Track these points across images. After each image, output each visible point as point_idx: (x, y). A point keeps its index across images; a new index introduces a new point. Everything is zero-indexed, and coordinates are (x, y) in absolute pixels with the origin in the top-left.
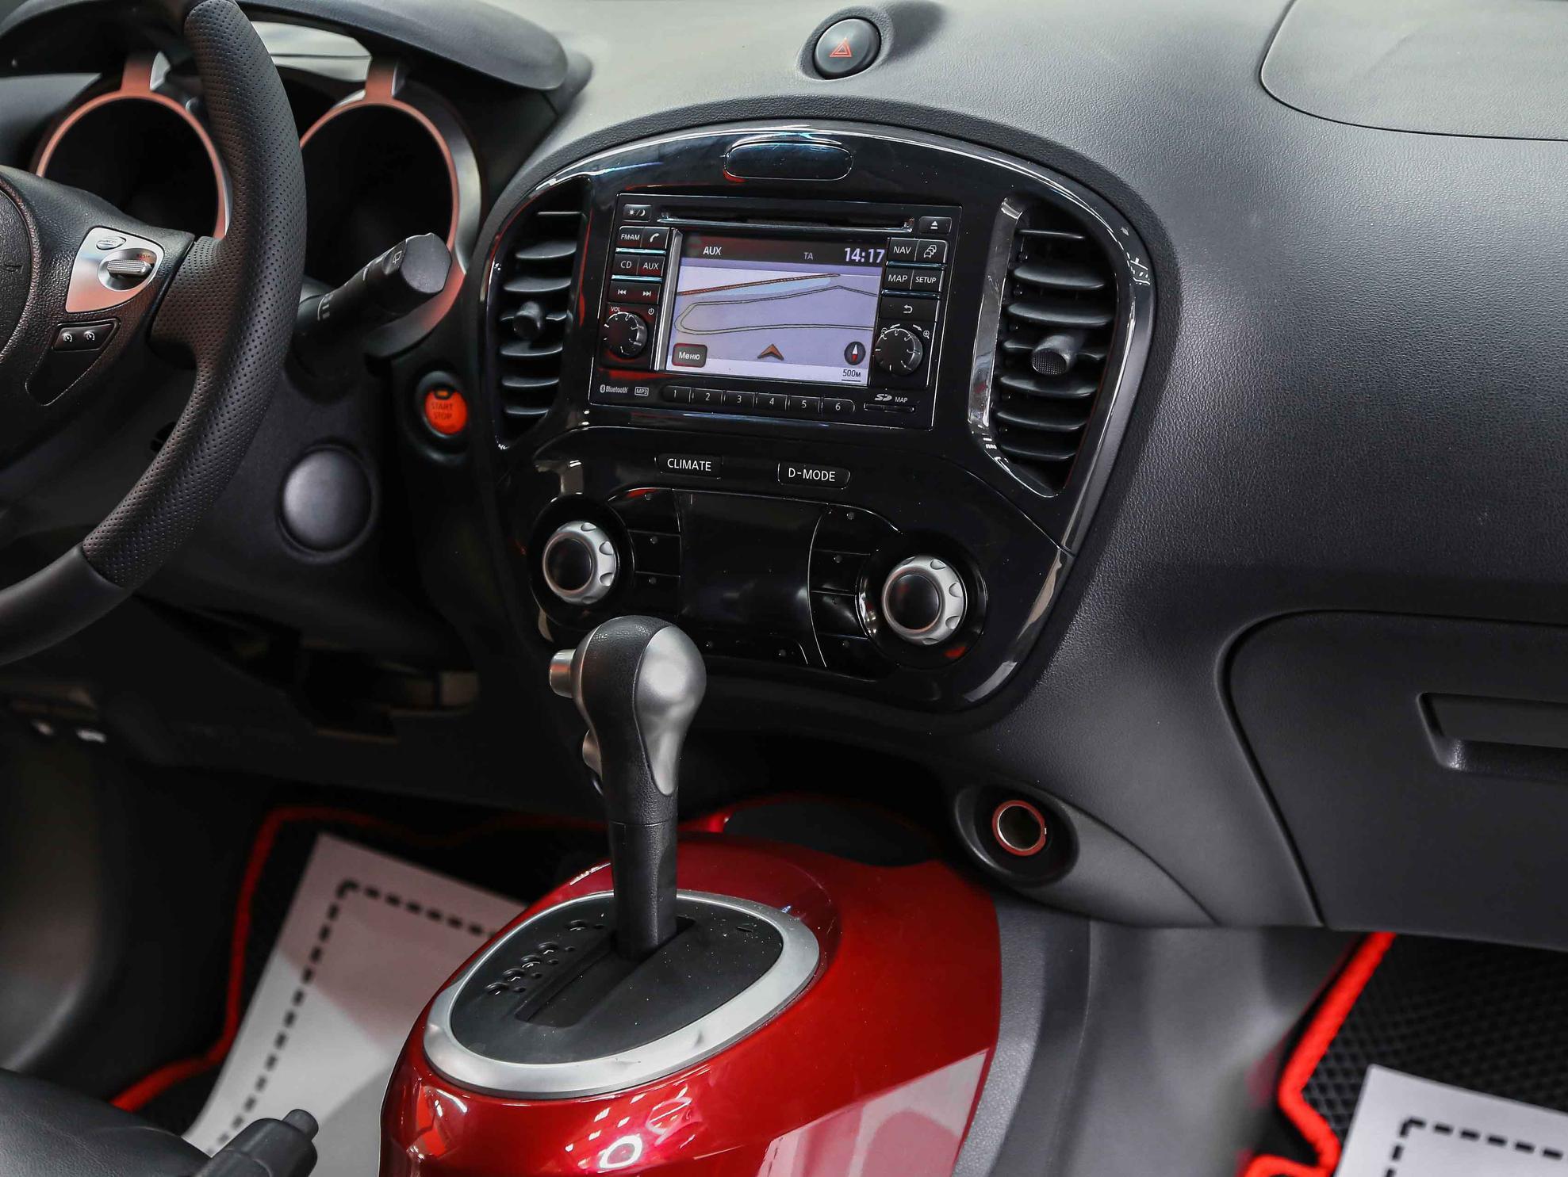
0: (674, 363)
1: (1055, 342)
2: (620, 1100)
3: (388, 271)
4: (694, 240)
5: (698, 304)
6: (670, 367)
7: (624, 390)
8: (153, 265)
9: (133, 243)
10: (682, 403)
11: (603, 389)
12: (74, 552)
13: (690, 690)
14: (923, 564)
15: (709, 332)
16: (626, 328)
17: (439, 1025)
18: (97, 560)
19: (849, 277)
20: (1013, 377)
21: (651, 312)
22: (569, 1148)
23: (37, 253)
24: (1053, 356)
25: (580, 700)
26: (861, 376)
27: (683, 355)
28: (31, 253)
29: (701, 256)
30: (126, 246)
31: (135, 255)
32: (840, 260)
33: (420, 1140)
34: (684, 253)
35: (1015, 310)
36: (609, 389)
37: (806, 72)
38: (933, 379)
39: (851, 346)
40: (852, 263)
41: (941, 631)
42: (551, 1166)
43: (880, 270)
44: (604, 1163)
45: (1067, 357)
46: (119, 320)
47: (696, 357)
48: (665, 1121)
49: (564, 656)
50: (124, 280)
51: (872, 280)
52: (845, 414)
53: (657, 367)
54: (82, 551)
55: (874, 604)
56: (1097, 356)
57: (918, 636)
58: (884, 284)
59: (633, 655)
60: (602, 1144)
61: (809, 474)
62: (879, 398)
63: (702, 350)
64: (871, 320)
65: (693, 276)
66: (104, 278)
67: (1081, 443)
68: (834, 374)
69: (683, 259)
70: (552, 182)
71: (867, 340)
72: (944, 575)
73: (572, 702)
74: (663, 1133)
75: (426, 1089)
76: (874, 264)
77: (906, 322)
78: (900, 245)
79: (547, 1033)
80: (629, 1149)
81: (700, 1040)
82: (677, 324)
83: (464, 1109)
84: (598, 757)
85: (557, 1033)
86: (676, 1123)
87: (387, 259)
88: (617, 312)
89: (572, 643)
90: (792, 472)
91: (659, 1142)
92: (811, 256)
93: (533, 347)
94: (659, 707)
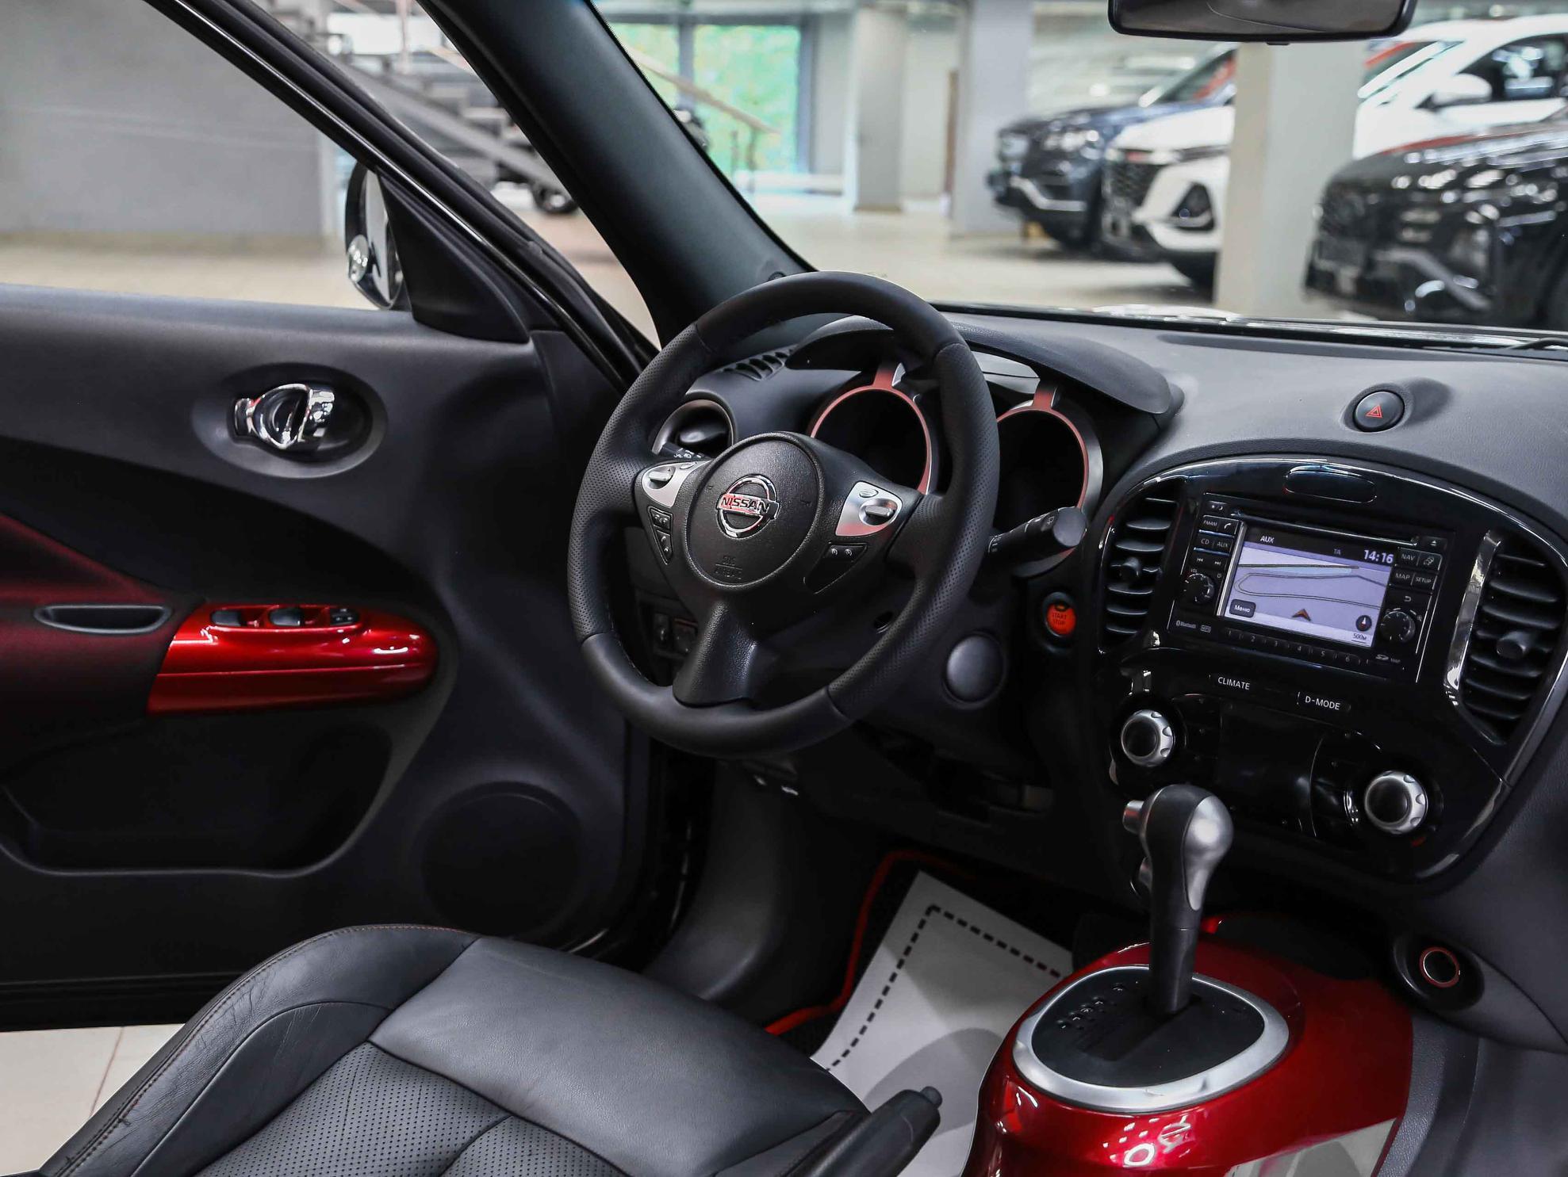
0: (1231, 612)
1: (1514, 636)
2: (1142, 1119)
3: (1043, 529)
4: (1255, 530)
5: (1251, 574)
6: (1228, 615)
7: (1193, 626)
8: (894, 511)
9: (884, 495)
10: (1234, 640)
11: (1178, 623)
12: (822, 692)
13: (1221, 841)
14: (1399, 778)
15: (1259, 595)
16: (1200, 586)
17: (1024, 1043)
18: (836, 699)
19: (1365, 570)
20: (1480, 656)
21: (1219, 576)
22: (1106, 1145)
23: (821, 495)
24: (1514, 646)
25: (1143, 835)
26: (1367, 640)
27: (1238, 608)
28: (818, 494)
29: (1259, 542)
30: (878, 497)
31: (884, 503)
32: (1361, 558)
33: (1005, 1118)
34: (1247, 538)
35: (1487, 610)
36: (1183, 624)
37: (1347, 424)
38: (1421, 649)
39: (1361, 618)
40: (1369, 561)
41: (1406, 826)
42: (1091, 1157)
43: (1389, 569)
44: (1128, 1161)
45: (1523, 648)
46: (868, 544)
47: (1247, 610)
48: (1171, 1138)
49: (1135, 805)
50: (874, 519)
51: (1383, 575)
52: (1352, 665)
53: (1219, 614)
54: (828, 691)
55: (1358, 802)
56: (1546, 650)
57: (1388, 827)
58: (1392, 579)
59: (1186, 813)
60: (1127, 1146)
61: (1320, 702)
62: (1379, 657)
63: (1252, 606)
64: (1379, 601)
65: (1251, 555)
66: (862, 516)
67: (1528, 709)
68: (1346, 635)
69: (1246, 543)
70: (1158, 479)
71: (1375, 616)
72: (1412, 788)
73: (1137, 837)
74: (1169, 1146)
75: (1010, 1084)
76: (1386, 564)
77: (1406, 608)
78: (1407, 553)
79: (1098, 1063)
80: (1145, 1153)
81: (1204, 1086)
82: (1236, 586)
83: (1036, 1105)
84: (1151, 875)
85: (1106, 1065)
86: (1179, 1140)
87: (1044, 520)
88: (1194, 573)
89: (1142, 796)
90: (1308, 699)
91: (1166, 1151)
92: (1339, 552)
93: (1132, 588)
94: (1200, 850)
